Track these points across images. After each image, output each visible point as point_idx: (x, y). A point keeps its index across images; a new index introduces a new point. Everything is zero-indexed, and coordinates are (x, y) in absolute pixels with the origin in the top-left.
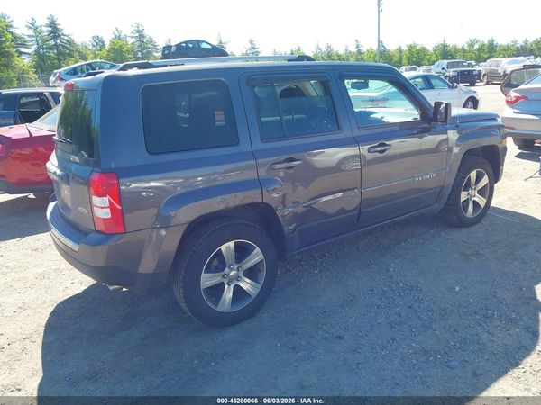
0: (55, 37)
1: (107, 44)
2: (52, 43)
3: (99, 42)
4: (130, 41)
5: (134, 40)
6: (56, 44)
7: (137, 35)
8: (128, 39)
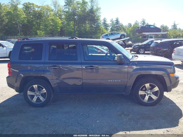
0: (117, 24)
1: (132, 25)
2: (116, 25)
3: (130, 25)
4: (140, 24)
5: (141, 24)
6: (117, 26)
7: (143, 22)
8: (139, 24)
